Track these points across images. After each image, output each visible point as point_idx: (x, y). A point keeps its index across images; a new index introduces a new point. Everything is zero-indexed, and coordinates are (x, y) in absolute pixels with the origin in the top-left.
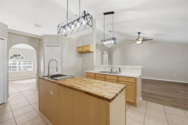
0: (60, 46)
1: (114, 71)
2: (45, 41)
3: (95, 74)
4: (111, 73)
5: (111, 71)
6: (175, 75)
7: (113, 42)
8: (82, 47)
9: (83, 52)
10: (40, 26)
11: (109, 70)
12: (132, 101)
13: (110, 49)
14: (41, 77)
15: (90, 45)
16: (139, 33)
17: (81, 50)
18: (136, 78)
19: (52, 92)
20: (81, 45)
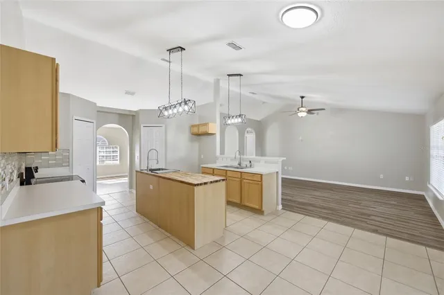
0: (164, 126)
1: (244, 164)
2: (141, 118)
3: (214, 169)
4: (237, 168)
5: (240, 164)
6: (382, 176)
7: (240, 120)
8: (198, 126)
9: (199, 134)
10: (133, 94)
11: (236, 164)
12: (257, 207)
13: (259, 122)
14: (139, 170)
15: (210, 124)
16: (302, 97)
17: (195, 130)
18: (261, 175)
19: (151, 187)
20: (197, 123)
